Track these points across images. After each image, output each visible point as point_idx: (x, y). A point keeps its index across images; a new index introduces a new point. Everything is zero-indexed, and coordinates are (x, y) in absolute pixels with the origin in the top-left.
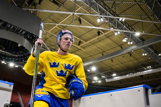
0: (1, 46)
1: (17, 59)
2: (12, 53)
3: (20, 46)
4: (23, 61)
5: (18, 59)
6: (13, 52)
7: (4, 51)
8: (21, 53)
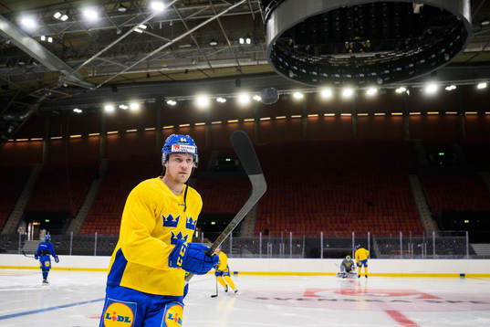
0: (357, 38)
1: (423, 61)
2: (401, 49)
3: (420, 8)
4: (447, 58)
5: (426, 60)
6: (404, 41)
7: (372, 50)
8: (430, 33)
